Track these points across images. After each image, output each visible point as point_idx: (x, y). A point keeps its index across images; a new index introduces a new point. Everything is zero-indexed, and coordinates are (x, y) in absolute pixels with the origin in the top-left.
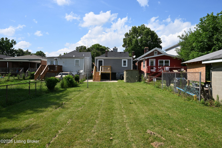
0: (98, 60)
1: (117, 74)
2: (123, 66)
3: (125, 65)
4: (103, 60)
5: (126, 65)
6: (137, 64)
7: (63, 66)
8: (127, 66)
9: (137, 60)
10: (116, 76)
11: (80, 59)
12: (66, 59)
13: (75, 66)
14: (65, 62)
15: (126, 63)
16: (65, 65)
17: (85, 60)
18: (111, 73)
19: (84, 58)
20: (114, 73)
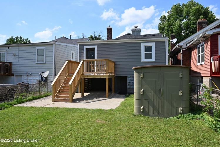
0: (85, 47)
1: (128, 79)
2: (143, 59)
3: (148, 56)
5: (151, 58)
6: (180, 57)
8: (153, 59)
9: (181, 47)
10: (128, 84)
11: (47, 46)
12: (20, 47)
13: (36, 63)
14: (17, 54)
15: (152, 52)
16: (18, 61)
17: (56, 48)
18: (115, 78)
19: (54, 45)
20: (121, 77)
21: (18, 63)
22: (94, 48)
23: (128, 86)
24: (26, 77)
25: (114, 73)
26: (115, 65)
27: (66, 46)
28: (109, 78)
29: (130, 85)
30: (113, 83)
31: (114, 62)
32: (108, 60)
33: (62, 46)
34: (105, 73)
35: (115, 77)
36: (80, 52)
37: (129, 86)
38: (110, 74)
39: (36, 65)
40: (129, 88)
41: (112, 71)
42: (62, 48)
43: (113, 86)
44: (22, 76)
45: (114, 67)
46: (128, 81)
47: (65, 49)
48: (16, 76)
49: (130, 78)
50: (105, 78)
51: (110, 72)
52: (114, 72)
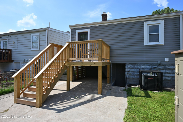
0: (77, 31)
1: (126, 67)
2: (147, 43)
3: (154, 37)
4: (88, 30)
5: (157, 40)
7: (13, 51)
8: (161, 42)
10: (126, 73)
11: (41, 33)
12: (18, 35)
13: (31, 49)
14: (16, 42)
15: (160, 33)
16: (16, 48)
17: (49, 34)
18: (110, 66)
19: (47, 31)
20: (117, 64)
21: (16, 51)
22: (87, 32)
23: (126, 76)
24: (23, 63)
25: (110, 60)
26: (110, 50)
27: (63, 34)
28: (102, 67)
29: (130, 75)
30: (108, 72)
31: (110, 47)
32: (102, 41)
33: (57, 33)
34: (97, 59)
35: (111, 64)
36: (72, 37)
37: (128, 76)
38: (105, 61)
39: (31, 52)
40: (128, 78)
41: (107, 58)
42: (58, 35)
43: (108, 76)
44: (19, 62)
45: (110, 53)
46: (127, 70)
47: (62, 36)
48: (15, 62)
49: (129, 66)
50: (98, 67)
51: (104, 57)
52: (110, 58)
